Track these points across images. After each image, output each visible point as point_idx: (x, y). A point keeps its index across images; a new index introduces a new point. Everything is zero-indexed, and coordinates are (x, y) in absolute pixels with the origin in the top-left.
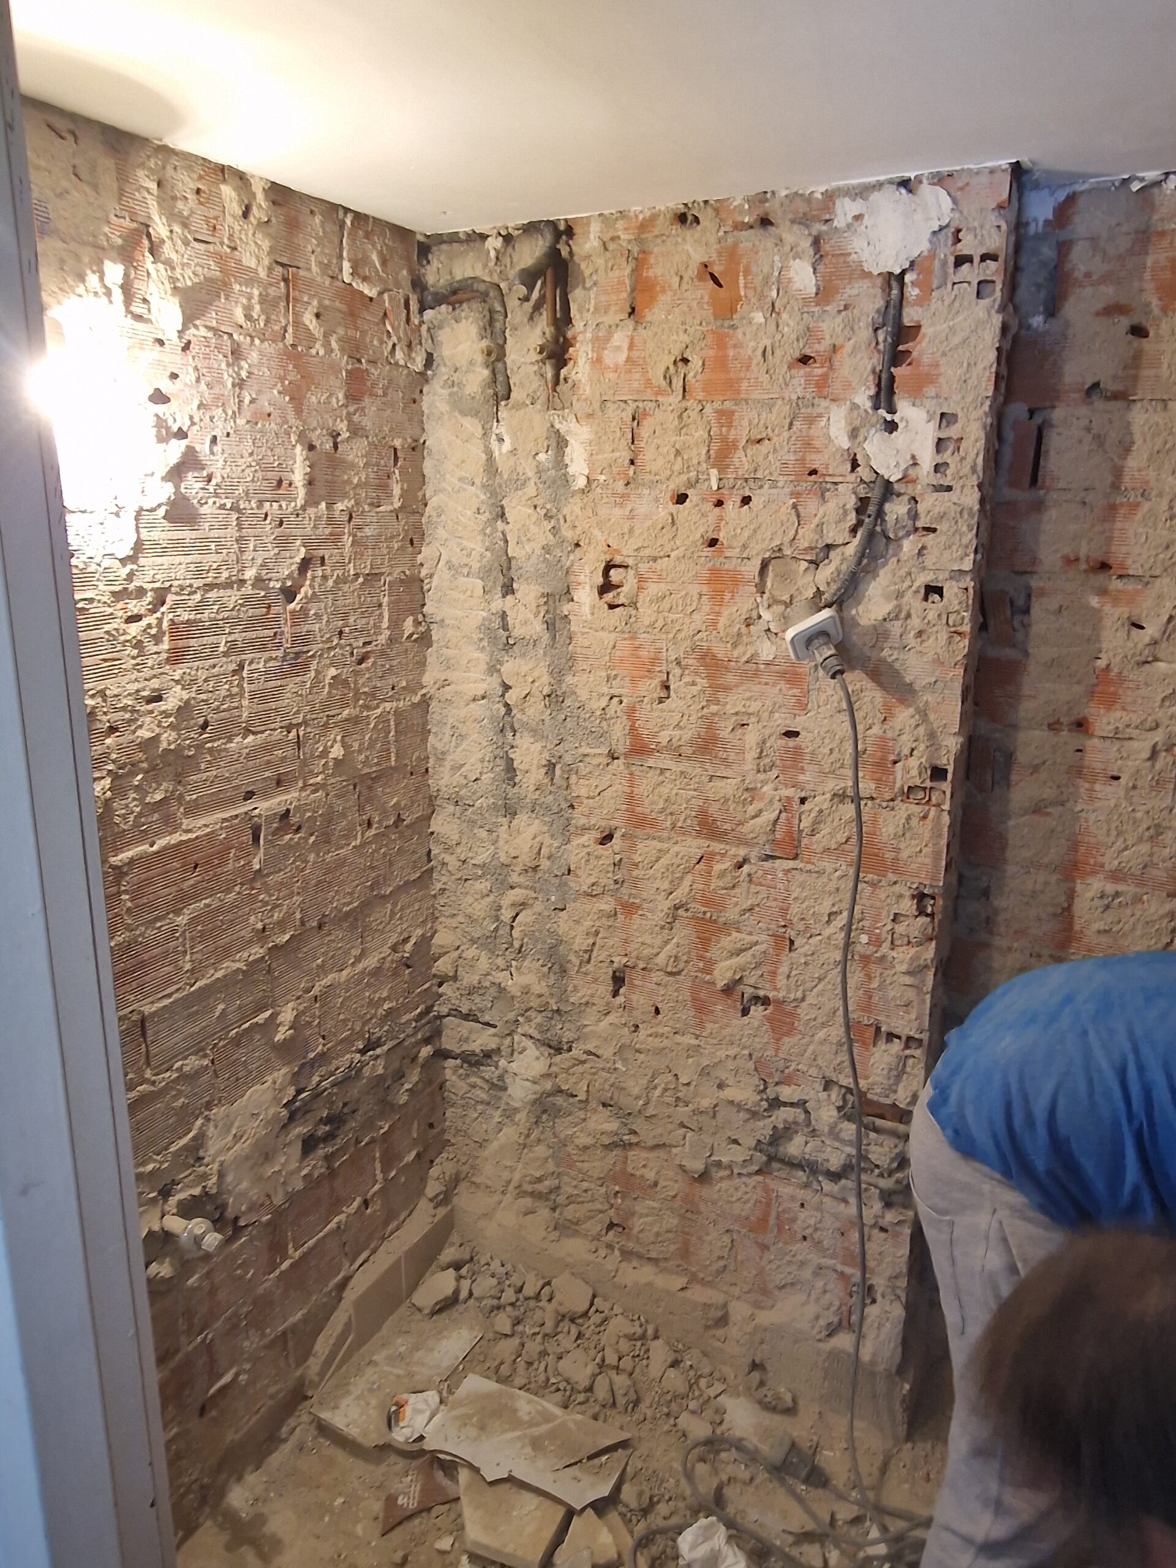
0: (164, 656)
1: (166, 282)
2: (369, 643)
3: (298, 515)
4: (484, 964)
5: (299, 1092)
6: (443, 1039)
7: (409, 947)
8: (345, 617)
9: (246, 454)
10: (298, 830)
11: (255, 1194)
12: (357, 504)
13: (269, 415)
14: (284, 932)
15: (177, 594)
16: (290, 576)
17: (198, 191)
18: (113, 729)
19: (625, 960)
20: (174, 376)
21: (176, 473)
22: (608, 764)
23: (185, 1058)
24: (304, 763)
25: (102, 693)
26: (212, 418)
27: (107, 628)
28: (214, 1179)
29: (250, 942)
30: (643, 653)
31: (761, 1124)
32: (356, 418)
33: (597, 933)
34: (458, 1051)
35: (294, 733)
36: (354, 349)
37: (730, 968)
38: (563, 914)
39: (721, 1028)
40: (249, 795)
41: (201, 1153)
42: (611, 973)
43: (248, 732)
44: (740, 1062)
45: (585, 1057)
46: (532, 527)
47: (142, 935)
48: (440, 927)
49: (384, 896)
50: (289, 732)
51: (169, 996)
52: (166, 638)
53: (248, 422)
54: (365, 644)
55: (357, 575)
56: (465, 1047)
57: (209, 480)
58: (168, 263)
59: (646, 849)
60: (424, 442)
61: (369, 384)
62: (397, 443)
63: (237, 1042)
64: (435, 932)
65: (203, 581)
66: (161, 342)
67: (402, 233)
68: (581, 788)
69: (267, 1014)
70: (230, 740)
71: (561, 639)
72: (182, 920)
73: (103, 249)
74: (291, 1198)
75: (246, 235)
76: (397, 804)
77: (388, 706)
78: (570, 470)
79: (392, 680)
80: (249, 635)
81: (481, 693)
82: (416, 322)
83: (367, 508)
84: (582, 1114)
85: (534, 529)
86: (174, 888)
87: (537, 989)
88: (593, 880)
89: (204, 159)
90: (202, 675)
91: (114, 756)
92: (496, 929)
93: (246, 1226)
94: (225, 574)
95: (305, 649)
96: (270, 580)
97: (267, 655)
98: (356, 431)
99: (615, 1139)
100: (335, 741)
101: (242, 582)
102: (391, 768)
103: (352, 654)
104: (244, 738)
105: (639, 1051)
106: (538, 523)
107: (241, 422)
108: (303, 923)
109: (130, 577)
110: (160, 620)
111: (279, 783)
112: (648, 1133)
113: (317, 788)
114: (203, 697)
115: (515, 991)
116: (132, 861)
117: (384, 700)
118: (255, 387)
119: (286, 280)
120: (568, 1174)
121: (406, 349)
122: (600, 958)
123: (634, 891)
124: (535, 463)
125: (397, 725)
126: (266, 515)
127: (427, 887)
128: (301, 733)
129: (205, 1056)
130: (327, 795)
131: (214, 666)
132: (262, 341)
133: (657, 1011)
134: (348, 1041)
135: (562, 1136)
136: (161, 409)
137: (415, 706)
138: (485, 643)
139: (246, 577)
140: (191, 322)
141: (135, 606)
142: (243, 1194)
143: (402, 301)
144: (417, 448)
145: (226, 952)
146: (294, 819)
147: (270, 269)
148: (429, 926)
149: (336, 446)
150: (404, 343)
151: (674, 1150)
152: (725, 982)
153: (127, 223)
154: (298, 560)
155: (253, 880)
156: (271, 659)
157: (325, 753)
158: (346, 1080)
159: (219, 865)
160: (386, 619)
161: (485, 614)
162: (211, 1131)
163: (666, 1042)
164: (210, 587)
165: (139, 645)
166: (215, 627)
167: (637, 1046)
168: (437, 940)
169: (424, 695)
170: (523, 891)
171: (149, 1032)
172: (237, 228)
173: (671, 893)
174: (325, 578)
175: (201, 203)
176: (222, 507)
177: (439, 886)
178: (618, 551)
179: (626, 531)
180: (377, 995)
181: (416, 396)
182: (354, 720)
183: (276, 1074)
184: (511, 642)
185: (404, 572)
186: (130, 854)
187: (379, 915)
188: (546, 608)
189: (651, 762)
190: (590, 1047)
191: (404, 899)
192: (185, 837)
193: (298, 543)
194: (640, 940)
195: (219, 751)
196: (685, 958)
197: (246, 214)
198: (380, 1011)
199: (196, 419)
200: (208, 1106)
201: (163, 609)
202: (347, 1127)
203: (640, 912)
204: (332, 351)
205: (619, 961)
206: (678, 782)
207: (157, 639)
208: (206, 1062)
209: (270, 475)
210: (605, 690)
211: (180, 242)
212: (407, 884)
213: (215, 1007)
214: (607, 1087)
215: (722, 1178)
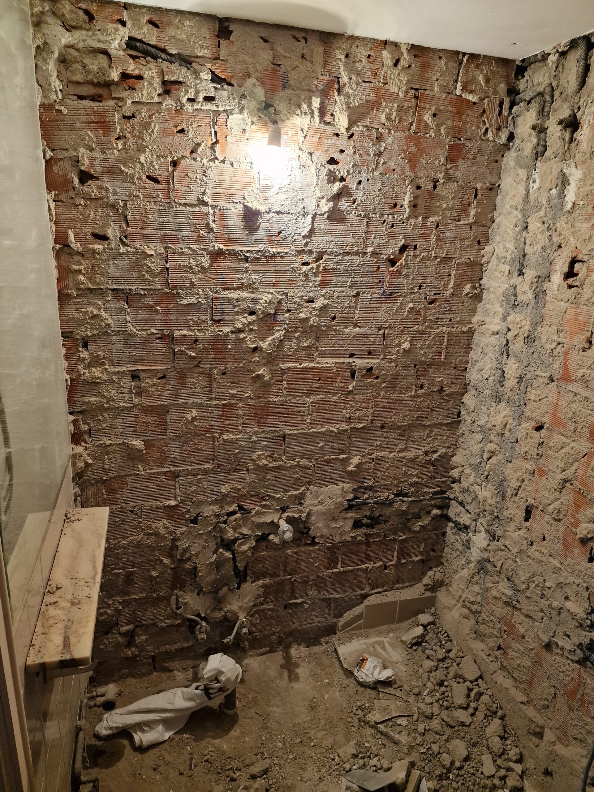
0: (318, 283)
1: (344, 105)
2: (439, 294)
3: (403, 223)
4: (471, 479)
5: (356, 498)
6: (449, 511)
7: (435, 456)
8: (425, 278)
9: (377, 190)
10: (377, 378)
11: (325, 531)
12: (443, 219)
13: (394, 170)
14: (361, 423)
15: (328, 255)
16: (393, 253)
17: (369, 56)
18: (289, 311)
19: (533, 501)
20: (342, 151)
21: (337, 197)
22: (548, 384)
23: (302, 459)
24: (386, 347)
25: (286, 294)
26: (360, 172)
27: (292, 266)
28: (305, 515)
29: (341, 421)
30: (581, 318)
31: (584, 633)
32: (451, 172)
33: (523, 481)
34: (454, 520)
35: (382, 331)
36: (456, 133)
37: (587, 529)
38: (509, 464)
39: (575, 563)
40: (352, 355)
41: (302, 501)
42: (525, 506)
43: (356, 325)
44: (580, 589)
45: (503, 547)
46: (539, 235)
47: (290, 400)
48: (458, 453)
49: (424, 426)
50: (380, 330)
51: (298, 430)
52: (320, 275)
53: (380, 174)
54: (435, 294)
55: (436, 257)
56: (457, 519)
57: (354, 202)
58: (347, 96)
59: (557, 439)
60: (499, 186)
61: (464, 152)
62: (478, 186)
63: (328, 462)
64: (455, 454)
65: (343, 251)
66: (337, 135)
67: (504, 62)
68: (532, 395)
69: (345, 456)
70: (346, 327)
71: (541, 304)
72: (309, 400)
73: (313, 92)
74: (344, 542)
75: (394, 75)
76: (442, 381)
77: (444, 329)
78: (566, 199)
79: (451, 316)
80: (365, 279)
81: (496, 330)
82: (506, 114)
83: (450, 221)
84: (497, 579)
85: (540, 237)
86: (307, 386)
87: (489, 501)
88: (526, 449)
89: (374, 39)
90: (336, 294)
91: (287, 322)
92: (480, 463)
93: (319, 543)
94: (356, 249)
95: (396, 291)
96: (381, 254)
97: (373, 291)
98: (449, 178)
99: (509, 600)
100: (406, 340)
101: (366, 253)
102: (441, 361)
103: (426, 298)
104: (354, 327)
105: (529, 556)
106: (542, 233)
107: (376, 173)
108: (372, 422)
109: (306, 244)
110: (318, 267)
111: (370, 353)
112: (526, 606)
113: (391, 361)
114: (335, 305)
115: (481, 498)
116: (289, 368)
117: (443, 326)
118: (388, 156)
119: (416, 97)
120: (485, 607)
121: (495, 131)
122: (522, 496)
123: (546, 463)
124: (548, 195)
125: (448, 340)
126: (384, 221)
127: (455, 430)
128: (386, 332)
129: (311, 462)
130: (397, 366)
131: (343, 292)
132: (395, 131)
133: (544, 539)
134: (388, 487)
135: (487, 585)
136: (332, 167)
137: (463, 333)
138: (504, 303)
139: (367, 251)
140: (355, 123)
141: (306, 258)
142: (318, 528)
143: (498, 102)
144: (493, 189)
145: (328, 422)
146: (375, 372)
147: (407, 92)
148: (452, 450)
149: (435, 187)
150: (494, 128)
151: (536, 623)
152: (582, 536)
153: (327, 78)
154: (399, 245)
155: (347, 394)
156: (375, 293)
157: (399, 345)
158: (382, 504)
159: (331, 383)
160: (452, 283)
161: (507, 286)
162: (308, 494)
163: (544, 559)
164: (348, 254)
165: (306, 276)
166: (347, 272)
167: (529, 554)
168: (454, 459)
169: (471, 328)
170: (494, 446)
171: (286, 441)
172: (389, 72)
173: (564, 471)
174: (415, 256)
175: (369, 62)
176: (359, 215)
177: (461, 431)
178: (580, 251)
179: (587, 237)
180: (410, 472)
181: (499, 158)
182: (421, 333)
183: (345, 485)
184: (516, 303)
185: (470, 259)
186: (289, 365)
187: (419, 434)
188: (536, 285)
189: (570, 388)
190: (507, 543)
191: (437, 431)
192: (316, 365)
193: (401, 237)
194: (543, 493)
195: (339, 331)
196: (564, 513)
197: (396, 64)
198: (411, 480)
199: (351, 172)
200: (309, 483)
201: (321, 262)
202: (380, 526)
203: (547, 477)
204: (440, 134)
205: (531, 501)
206: (582, 403)
207: (316, 274)
208: (311, 464)
209: (389, 201)
210: (555, 338)
211: (354, 84)
212: (441, 425)
213: (318, 443)
214: (510, 570)
215: (557, 653)
